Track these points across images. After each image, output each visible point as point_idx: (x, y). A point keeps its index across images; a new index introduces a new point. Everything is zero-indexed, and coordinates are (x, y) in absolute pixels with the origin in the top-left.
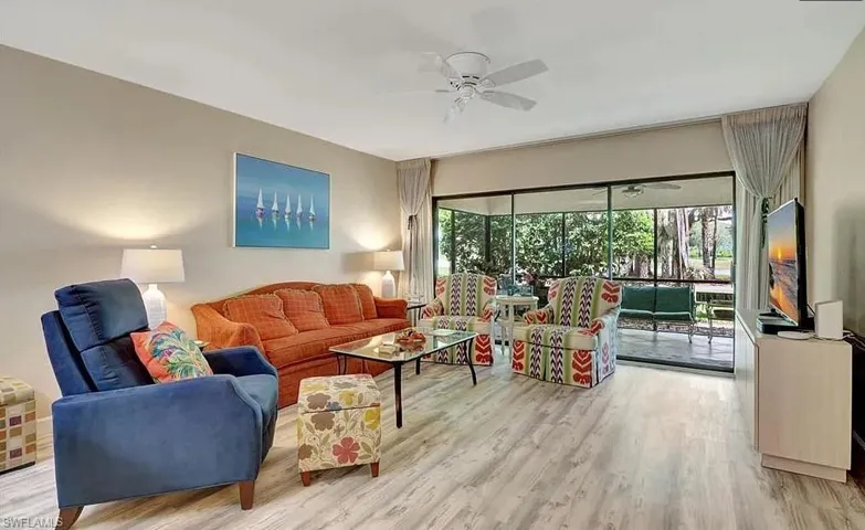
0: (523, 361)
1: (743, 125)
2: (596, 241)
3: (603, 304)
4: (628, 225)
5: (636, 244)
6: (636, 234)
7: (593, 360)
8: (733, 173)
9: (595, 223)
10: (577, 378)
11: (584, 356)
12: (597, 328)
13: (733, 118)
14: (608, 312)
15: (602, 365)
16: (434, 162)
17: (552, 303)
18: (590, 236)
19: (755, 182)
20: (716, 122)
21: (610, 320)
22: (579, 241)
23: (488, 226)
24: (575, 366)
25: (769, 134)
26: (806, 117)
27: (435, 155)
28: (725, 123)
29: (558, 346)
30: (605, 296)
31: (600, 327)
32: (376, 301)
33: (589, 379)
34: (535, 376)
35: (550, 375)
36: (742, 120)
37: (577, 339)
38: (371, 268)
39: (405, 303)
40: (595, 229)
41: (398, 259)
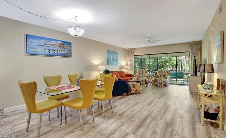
0: (154, 84)
1: (191, 44)
2: (164, 63)
3: (167, 74)
4: (171, 60)
5: (172, 64)
6: (172, 62)
7: (166, 83)
8: (189, 52)
9: (163, 59)
10: (163, 86)
11: (164, 82)
12: (166, 78)
13: (189, 43)
14: (168, 75)
15: (167, 84)
16: (134, 49)
17: (158, 74)
18: (162, 62)
19: (193, 54)
20: (186, 43)
21: (169, 77)
22: (160, 63)
23: (141, 60)
24: (163, 84)
25: (195, 46)
26: (201, 43)
27: (134, 48)
28: (188, 43)
29: (160, 81)
30: (167, 73)
31: (167, 78)
32: (126, 74)
33: (165, 86)
34: (156, 86)
35: (159, 86)
36: (191, 43)
37: (163, 80)
38: (123, 69)
39: (131, 74)
40: (163, 60)
41: (128, 67)
